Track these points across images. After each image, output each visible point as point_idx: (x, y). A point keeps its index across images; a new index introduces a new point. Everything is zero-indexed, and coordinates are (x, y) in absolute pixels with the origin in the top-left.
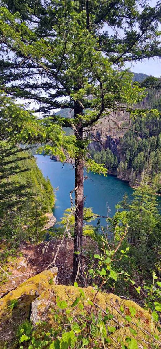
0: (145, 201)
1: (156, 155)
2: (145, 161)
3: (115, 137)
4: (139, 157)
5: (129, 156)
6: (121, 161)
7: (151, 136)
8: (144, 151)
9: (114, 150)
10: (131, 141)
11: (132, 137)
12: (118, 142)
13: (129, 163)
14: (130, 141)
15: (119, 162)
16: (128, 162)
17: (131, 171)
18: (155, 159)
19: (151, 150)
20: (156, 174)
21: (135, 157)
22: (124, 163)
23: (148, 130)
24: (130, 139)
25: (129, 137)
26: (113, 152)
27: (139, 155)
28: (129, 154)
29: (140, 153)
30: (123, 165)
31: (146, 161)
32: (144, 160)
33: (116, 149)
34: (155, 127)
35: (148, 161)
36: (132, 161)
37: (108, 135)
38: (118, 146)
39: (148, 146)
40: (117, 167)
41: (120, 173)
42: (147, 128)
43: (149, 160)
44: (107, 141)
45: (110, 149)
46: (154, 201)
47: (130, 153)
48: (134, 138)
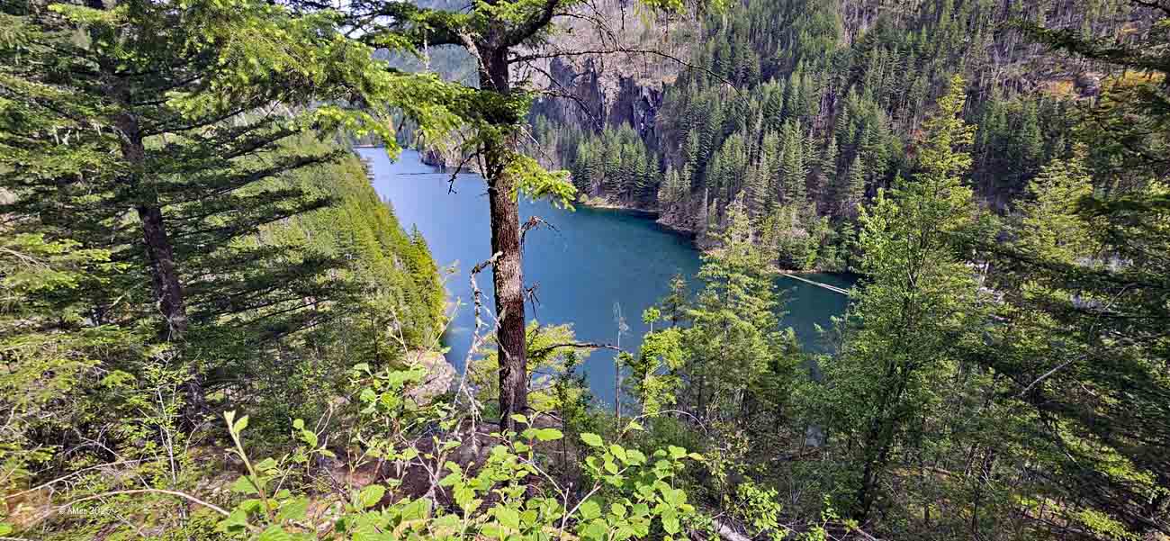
0: (738, 294)
1: (781, 143)
2: (746, 164)
3: (648, 82)
4: (727, 153)
5: (696, 150)
6: (670, 167)
7: (767, 79)
8: (745, 132)
9: (646, 126)
10: (702, 97)
11: (706, 82)
12: (658, 101)
13: (697, 172)
14: (699, 96)
15: (663, 170)
16: (692, 171)
17: (703, 197)
18: (778, 157)
19: (767, 126)
20: (780, 206)
21: (715, 153)
22: (679, 172)
23: (758, 56)
24: (700, 90)
25: (694, 84)
26: (644, 135)
27: (728, 144)
28: (696, 144)
29: (731, 137)
30: (675, 180)
31: (751, 164)
32: (744, 161)
33: (651, 125)
34: (779, 46)
35: (755, 163)
36: (705, 164)
37: (625, 75)
38: (659, 115)
39: (757, 113)
40: (657, 186)
41: (666, 206)
42: (755, 50)
43: (758, 161)
44: (621, 98)
45: (632, 125)
46: (767, 292)
47: (700, 138)
48: (710, 85)
